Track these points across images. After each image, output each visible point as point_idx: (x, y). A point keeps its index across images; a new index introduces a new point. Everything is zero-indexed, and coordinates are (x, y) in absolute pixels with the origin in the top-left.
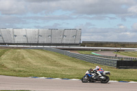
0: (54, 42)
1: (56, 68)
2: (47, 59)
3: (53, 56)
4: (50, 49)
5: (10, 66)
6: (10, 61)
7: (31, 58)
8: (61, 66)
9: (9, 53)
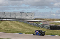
0: (22, 18)
1: (23, 29)
2: (19, 25)
3: (22, 24)
4: (21, 21)
5: (3, 28)
6: (3, 26)
7: (12, 25)
8: (25, 28)
9: (3, 23)
